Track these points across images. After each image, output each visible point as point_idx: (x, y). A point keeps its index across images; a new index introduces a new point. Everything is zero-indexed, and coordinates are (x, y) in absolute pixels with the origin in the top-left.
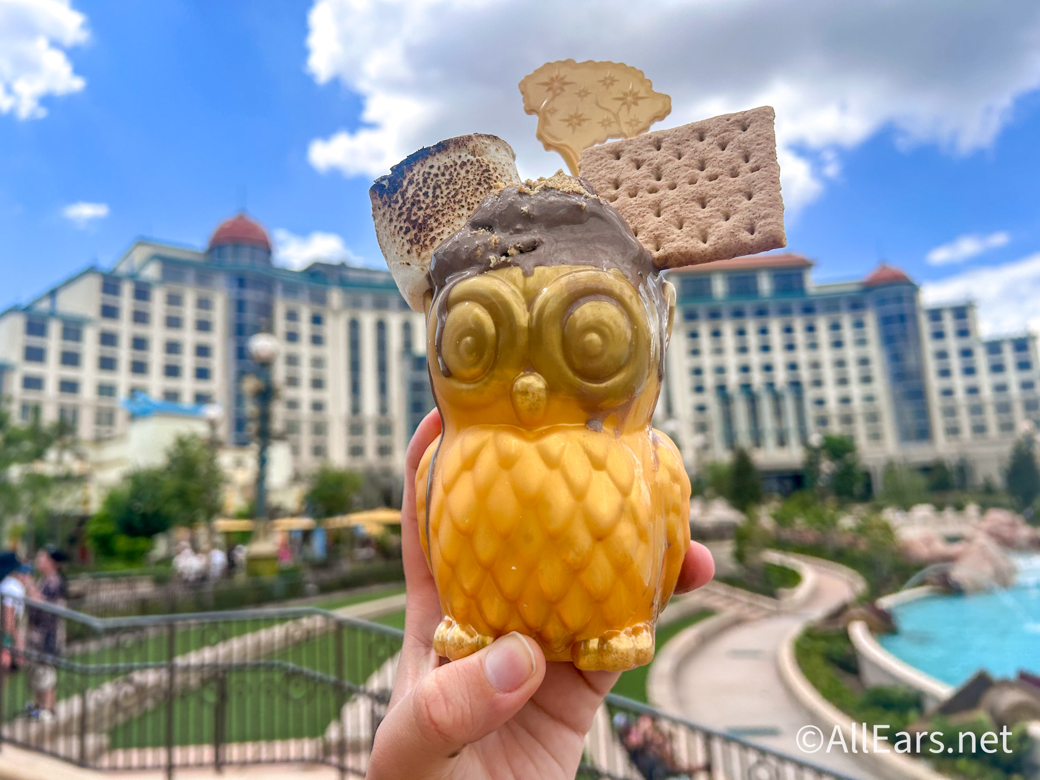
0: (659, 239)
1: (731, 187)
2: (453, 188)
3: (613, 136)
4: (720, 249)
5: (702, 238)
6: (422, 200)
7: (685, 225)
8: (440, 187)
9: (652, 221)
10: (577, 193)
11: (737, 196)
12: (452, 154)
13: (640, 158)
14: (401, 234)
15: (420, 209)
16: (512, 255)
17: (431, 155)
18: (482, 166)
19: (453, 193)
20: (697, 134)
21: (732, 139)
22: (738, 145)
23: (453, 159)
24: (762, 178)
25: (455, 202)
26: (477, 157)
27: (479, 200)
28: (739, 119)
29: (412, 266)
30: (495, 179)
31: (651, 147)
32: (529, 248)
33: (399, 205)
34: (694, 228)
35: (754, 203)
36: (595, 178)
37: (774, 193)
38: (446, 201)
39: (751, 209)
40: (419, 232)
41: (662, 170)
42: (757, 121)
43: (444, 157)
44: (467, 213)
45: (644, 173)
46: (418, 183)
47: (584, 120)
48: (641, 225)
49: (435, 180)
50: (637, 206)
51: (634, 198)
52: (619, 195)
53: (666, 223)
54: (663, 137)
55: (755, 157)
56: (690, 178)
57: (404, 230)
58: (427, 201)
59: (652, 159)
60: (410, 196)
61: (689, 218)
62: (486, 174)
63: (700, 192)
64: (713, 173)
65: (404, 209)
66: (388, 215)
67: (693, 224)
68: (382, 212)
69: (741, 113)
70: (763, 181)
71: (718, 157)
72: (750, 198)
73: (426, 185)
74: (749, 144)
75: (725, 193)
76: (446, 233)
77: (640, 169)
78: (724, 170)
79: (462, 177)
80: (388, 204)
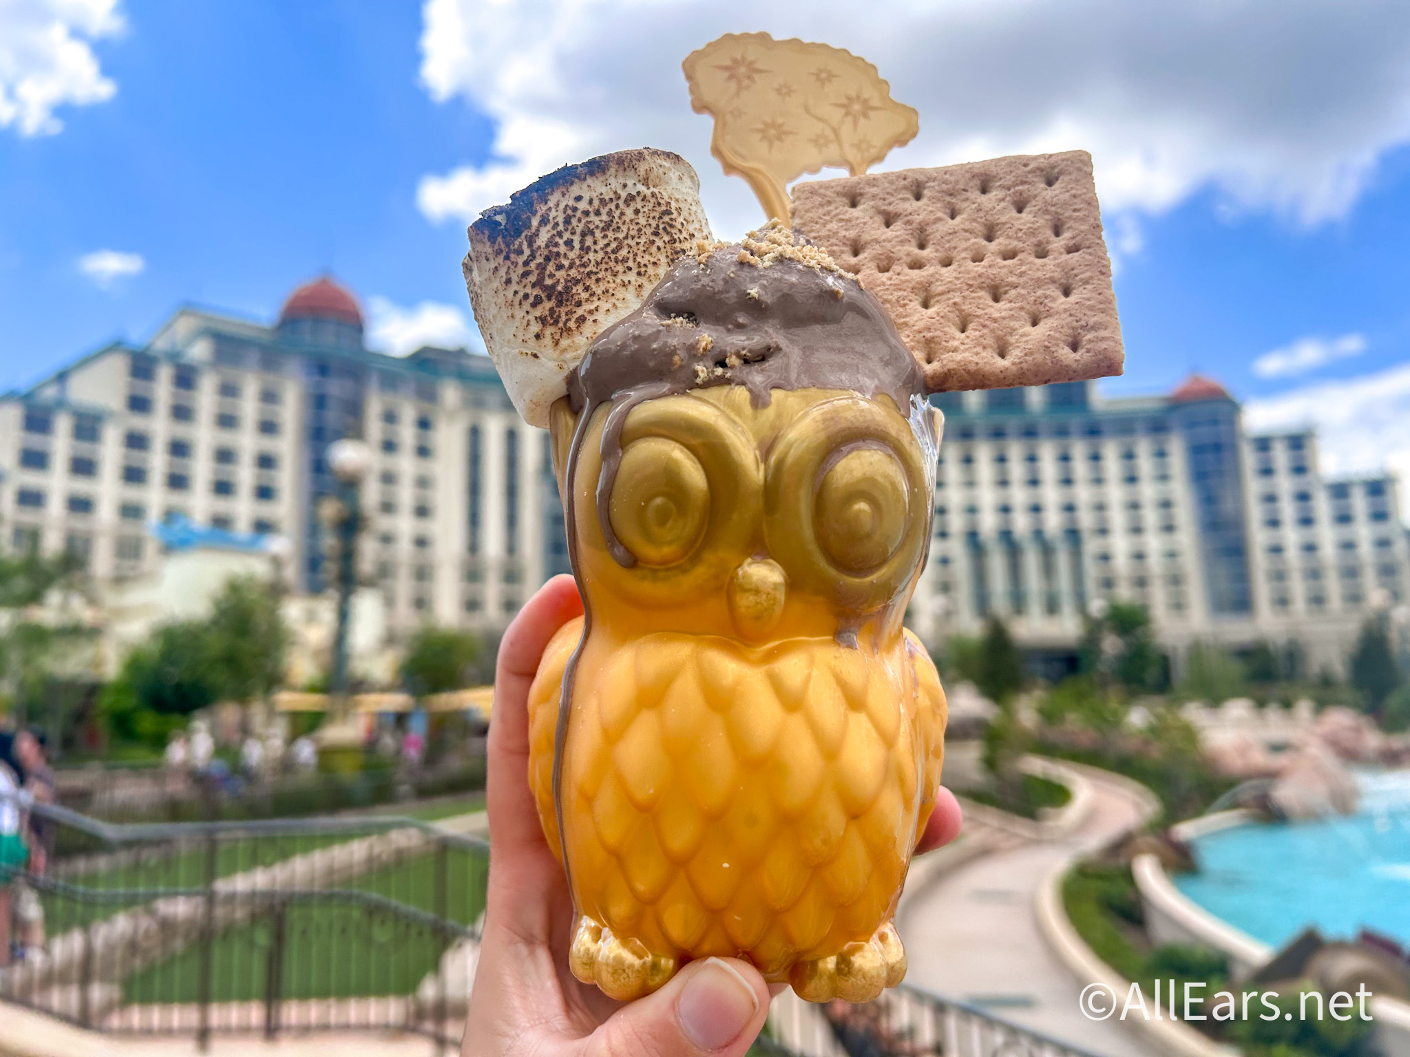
0: (933, 345)
1: (1039, 274)
2: (613, 237)
3: (831, 164)
4: (1028, 370)
5: (998, 351)
6: (562, 253)
7: (971, 326)
8: (592, 233)
9: (919, 317)
10: (826, 269)
11: (1049, 289)
12: (612, 180)
13: (890, 208)
14: (527, 305)
15: (560, 267)
16: (732, 367)
17: (579, 178)
18: (659, 204)
19: (614, 245)
20: (979, 182)
21: (1035, 197)
22: (1045, 208)
23: (614, 189)
24: (1086, 265)
25: (617, 261)
26: (652, 189)
27: (655, 260)
28: (1042, 165)
29: (542, 359)
30: (679, 227)
31: (907, 194)
32: (758, 356)
33: (525, 257)
34: (986, 334)
35: (1077, 303)
36: (821, 234)
37: (1106, 291)
38: (603, 258)
39: (1073, 312)
40: (557, 306)
41: (927, 233)
42: (1070, 174)
43: (600, 184)
44: (636, 281)
45: (901, 235)
46: (557, 224)
47: (787, 133)
48: (902, 320)
49: (583, 221)
50: (893, 287)
51: (887, 274)
52: (863, 267)
53: (942, 321)
54: (926, 179)
55: (1071, 230)
56: (974, 251)
57: (531, 299)
58: (572, 255)
59: (911, 214)
60: (543, 245)
61: (978, 316)
62: (666, 219)
63: (992, 277)
64: (1010, 247)
65: (533, 265)
66: (503, 272)
67: (984, 326)
68: (492, 265)
69: (1043, 156)
70: (1087, 271)
71: (1015, 223)
72: (1067, 293)
73: (570, 228)
74: (1061, 207)
75: (1030, 283)
76: (602, 310)
77: (891, 228)
78: (1025, 245)
79: (628, 220)
80: (504, 253)
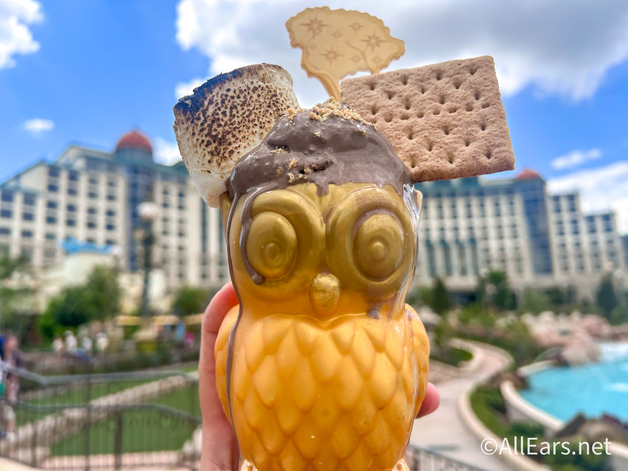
0: (415, 158)
1: (468, 119)
2: (247, 109)
3: (361, 70)
4: (465, 169)
5: (448, 159)
6: (221, 118)
7: (434, 147)
8: (236, 107)
9: (407, 144)
10: (357, 120)
11: (474, 127)
12: (246, 80)
13: (391, 90)
14: (203, 146)
15: (219, 125)
16: (308, 174)
17: (228, 80)
18: (270, 91)
19: (247, 113)
20: (436, 74)
21: (465, 80)
22: (470, 86)
23: (247, 85)
24: (493, 114)
25: (249, 121)
26: (267, 84)
27: (269, 120)
28: (468, 64)
29: (213, 173)
30: (281, 102)
31: (399, 82)
32: (321, 167)
33: (201, 121)
34: (442, 151)
35: (489, 133)
36: (356, 104)
37: (504, 126)
38: (242, 120)
39: (487, 138)
40: (219, 146)
41: (410, 101)
42: (482, 68)
43: (239, 82)
44: (259, 131)
45: (397, 103)
46: (217, 104)
47: (339, 56)
48: (399, 146)
49: (231, 102)
50: (393, 130)
51: (390, 123)
52: (378, 120)
53: (419, 145)
54: (408, 74)
55: (484, 96)
56: (434, 109)
57: (206, 143)
58: (226, 119)
59: (401, 92)
60: (211, 115)
61: (437, 142)
62: (274, 99)
63: (444, 122)
64: (453, 106)
65: (206, 125)
66: (191, 129)
67: (441, 147)
68: (185, 126)
69: (468, 60)
70: (493, 116)
71: (455, 94)
72: (483, 128)
73: (224, 105)
74: (479, 85)
75: (464, 124)
76: (242, 147)
77: (392, 99)
78: (461, 105)
79: (254, 100)
80: (191, 120)
